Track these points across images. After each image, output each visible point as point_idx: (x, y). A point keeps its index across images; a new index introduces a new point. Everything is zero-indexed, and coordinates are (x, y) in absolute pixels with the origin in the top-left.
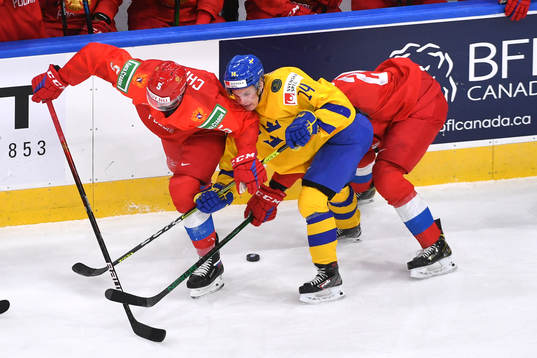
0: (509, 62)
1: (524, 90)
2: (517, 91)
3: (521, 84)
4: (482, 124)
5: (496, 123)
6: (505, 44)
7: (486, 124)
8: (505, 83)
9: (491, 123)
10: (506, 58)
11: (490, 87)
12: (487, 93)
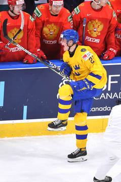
0: (111, 84)
1: (117, 96)
2: (114, 96)
3: (116, 94)
4: (99, 109)
5: (105, 109)
6: (110, 76)
7: (101, 109)
8: (109, 93)
9: (103, 109)
10: (110, 82)
11: (103, 94)
12: (101, 97)
